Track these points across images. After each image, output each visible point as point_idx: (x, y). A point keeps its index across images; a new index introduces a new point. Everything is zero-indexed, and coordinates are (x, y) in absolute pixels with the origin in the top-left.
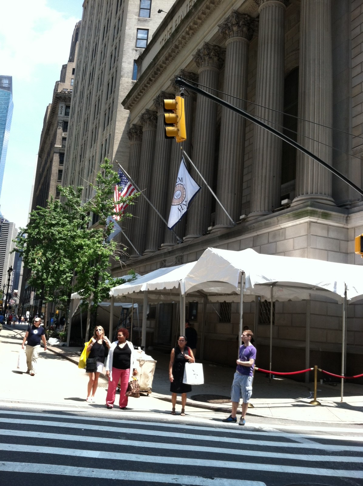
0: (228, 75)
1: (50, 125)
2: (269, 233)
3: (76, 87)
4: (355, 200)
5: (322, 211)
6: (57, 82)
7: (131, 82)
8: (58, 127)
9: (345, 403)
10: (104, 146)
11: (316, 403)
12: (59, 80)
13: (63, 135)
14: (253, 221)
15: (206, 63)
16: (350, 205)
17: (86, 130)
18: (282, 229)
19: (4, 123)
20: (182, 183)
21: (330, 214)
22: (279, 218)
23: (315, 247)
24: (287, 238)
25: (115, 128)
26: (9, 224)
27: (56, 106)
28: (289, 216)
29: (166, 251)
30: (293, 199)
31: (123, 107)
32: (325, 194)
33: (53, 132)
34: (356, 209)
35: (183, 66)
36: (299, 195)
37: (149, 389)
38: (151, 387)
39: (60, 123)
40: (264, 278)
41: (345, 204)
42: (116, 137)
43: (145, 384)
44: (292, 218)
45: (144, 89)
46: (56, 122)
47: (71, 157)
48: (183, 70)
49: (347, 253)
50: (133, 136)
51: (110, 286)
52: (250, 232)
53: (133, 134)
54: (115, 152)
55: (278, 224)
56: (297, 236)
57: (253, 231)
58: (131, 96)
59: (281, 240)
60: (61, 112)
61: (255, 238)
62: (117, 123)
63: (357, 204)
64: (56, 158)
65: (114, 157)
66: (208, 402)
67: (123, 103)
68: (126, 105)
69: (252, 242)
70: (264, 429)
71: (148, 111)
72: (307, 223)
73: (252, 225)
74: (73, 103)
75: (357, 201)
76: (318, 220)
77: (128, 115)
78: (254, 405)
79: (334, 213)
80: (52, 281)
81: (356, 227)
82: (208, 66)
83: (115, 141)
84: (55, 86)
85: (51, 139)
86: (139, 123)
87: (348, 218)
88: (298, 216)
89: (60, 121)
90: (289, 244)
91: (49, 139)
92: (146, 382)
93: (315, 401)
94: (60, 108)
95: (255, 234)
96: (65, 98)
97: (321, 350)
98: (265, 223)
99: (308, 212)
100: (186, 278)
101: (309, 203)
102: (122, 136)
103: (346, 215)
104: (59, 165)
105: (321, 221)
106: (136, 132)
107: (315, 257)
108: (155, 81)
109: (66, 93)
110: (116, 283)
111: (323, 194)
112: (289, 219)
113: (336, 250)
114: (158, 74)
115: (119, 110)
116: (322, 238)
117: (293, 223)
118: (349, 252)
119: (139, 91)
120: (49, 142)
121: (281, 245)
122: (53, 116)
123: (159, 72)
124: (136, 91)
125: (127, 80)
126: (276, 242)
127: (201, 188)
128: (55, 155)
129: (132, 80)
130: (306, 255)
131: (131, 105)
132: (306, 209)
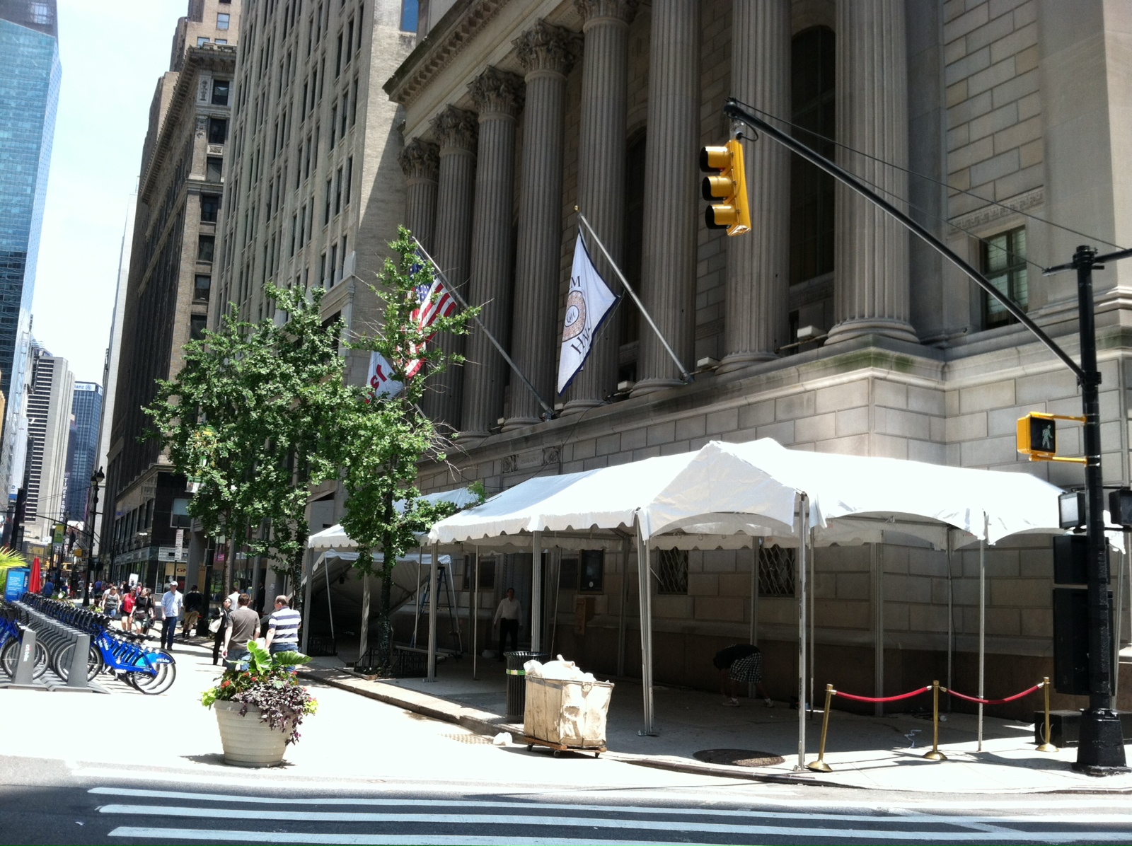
0: (660, 43)
1: (173, 125)
2: (775, 399)
3: (247, 39)
4: (956, 331)
5: (897, 354)
6: (180, 20)
7: (397, 36)
8: (195, 130)
9: (987, 754)
10: (333, 184)
11: (937, 757)
12: (185, 14)
13: (208, 152)
14: (737, 373)
15: (602, 9)
16: (947, 340)
17: (281, 140)
18: (806, 391)
19: (39, 115)
20: (579, 289)
21: (912, 362)
22: (803, 368)
23: (883, 431)
24: (818, 412)
25: (363, 144)
26: (52, 361)
27: (190, 80)
28: (825, 364)
29: (515, 435)
30: (830, 329)
31: (387, 97)
32: (899, 318)
33: (183, 142)
34: (962, 349)
35: (544, 12)
36: (845, 320)
37: (601, 743)
38: (605, 740)
39: (202, 122)
40: (842, 505)
41: (936, 337)
42: (366, 166)
43: (594, 733)
44: (833, 370)
45: (441, 58)
46: (192, 120)
47: (242, 207)
48: (543, 21)
49: (944, 443)
50: (414, 166)
51: (423, 519)
52: (731, 398)
53: (412, 162)
54: (367, 201)
55: (799, 382)
56: (846, 407)
57: (741, 396)
58: (409, 71)
59: (805, 415)
60: (204, 96)
61: (743, 411)
62: (368, 131)
63: (963, 338)
64: (193, 207)
65: (362, 212)
66: (736, 765)
67: (389, 87)
68: (394, 92)
69: (735, 419)
70: (891, 810)
71: (451, 108)
72: (865, 382)
73: (737, 382)
74: (239, 75)
75: (962, 333)
76: (888, 373)
77: (392, 115)
78: (832, 767)
79: (918, 359)
80: (264, 508)
81: (963, 388)
82: (606, 15)
83: (364, 174)
84: (177, 30)
85: (176, 158)
86: (431, 136)
87: (946, 369)
88: (847, 364)
89: (200, 117)
90: (826, 424)
91: (171, 160)
92: (595, 728)
93: (935, 751)
94: (200, 86)
95: (742, 401)
96: (212, 60)
97: (901, 648)
98: (769, 378)
99: (870, 358)
100: (652, 506)
101: (870, 338)
102: (381, 163)
103: (943, 363)
104: (201, 223)
105: (895, 375)
106: (420, 157)
107: (883, 454)
108: (469, 40)
109: (213, 50)
110: (437, 511)
111: (895, 317)
112: (826, 371)
113: (922, 437)
114: (478, 26)
115: (371, 102)
116: (897, 412)
117: (833, 379)
118: (947, 440)
119: (428, 62)
120: (170, 167)
121: (805, 427)
122: (181, 103)
123: (481, 21)
124: (421, 61)
125: (388, 31)
126: (794, 419)
127: (617, 298)
128: (190, 198)
129: (399, 32)
130: (866, 448)
131: (406, 93)
132: (865, 351)
